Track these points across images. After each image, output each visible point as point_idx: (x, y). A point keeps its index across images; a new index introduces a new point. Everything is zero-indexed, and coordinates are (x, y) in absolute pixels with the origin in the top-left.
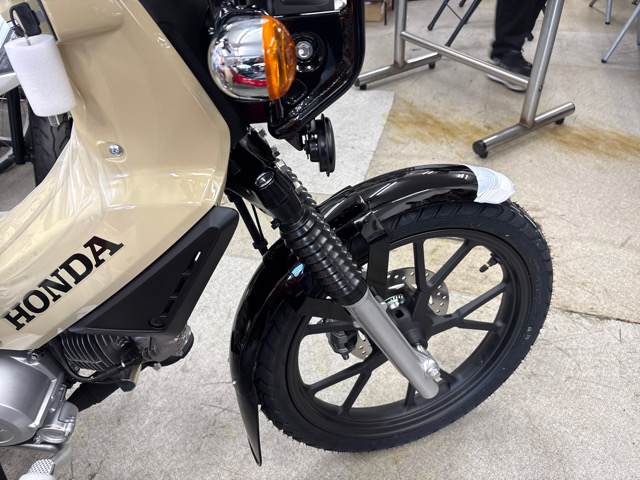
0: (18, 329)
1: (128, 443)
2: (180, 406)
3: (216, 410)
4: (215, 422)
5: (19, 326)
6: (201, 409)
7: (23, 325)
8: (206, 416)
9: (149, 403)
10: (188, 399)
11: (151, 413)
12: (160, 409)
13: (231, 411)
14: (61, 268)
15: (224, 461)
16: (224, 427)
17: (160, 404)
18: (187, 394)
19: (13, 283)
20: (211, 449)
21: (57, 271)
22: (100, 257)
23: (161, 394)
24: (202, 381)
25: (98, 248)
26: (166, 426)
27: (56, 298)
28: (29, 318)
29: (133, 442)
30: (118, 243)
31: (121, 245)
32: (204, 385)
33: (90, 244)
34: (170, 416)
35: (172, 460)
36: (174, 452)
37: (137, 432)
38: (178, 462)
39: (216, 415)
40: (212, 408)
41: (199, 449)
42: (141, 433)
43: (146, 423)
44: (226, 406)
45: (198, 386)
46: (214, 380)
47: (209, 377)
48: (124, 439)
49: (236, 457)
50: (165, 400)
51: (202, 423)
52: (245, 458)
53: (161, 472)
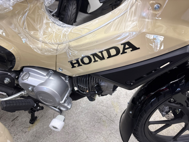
0: (72, 68)
1: (72, 115)
2: (90, 109)
3: (102, 115)
4: (101, 119)
5: (73, 67)
6: (97, 113)
7: (76, 67)
8: (98, 116)
9: (80, 104)
10: (93, 108)
11: (80, 108)
12: (83, 107)
13: (106, 117)
14: (105, 50)
15: (102, 133)
16: (103, 121)
17: (84, 106)
18: (93, 106)
19: (81, 50)
20: (98, 127)
21: (103, 51)
22: (125, 51)
23: (85, 103)
24: (98, 103)
25: (127, 46)
26: (84, 114)
27: (95, 61)
28: (79, 65)
29: (74, 115)
30: (138, 47)
31: (139, 48)
32: (99, 105)
33: (124, 44)
34: (86, 111)
35: (85, 126)
36: (86, 124)
37: (75, 112)
38: (87, 127)
39: (101, 116)
40: (100, 114)
41: (94, 126)
42: (76, 113)
43: (79, 110)
44: (105, 115)
45: (97, 104)
46: (102, 104)
47: (101, 103)
48: (71, 113)
49: (106, 133)
50: (86, 105)
51: (96, 117)
52: (109, 135)
53: (81, 128)
